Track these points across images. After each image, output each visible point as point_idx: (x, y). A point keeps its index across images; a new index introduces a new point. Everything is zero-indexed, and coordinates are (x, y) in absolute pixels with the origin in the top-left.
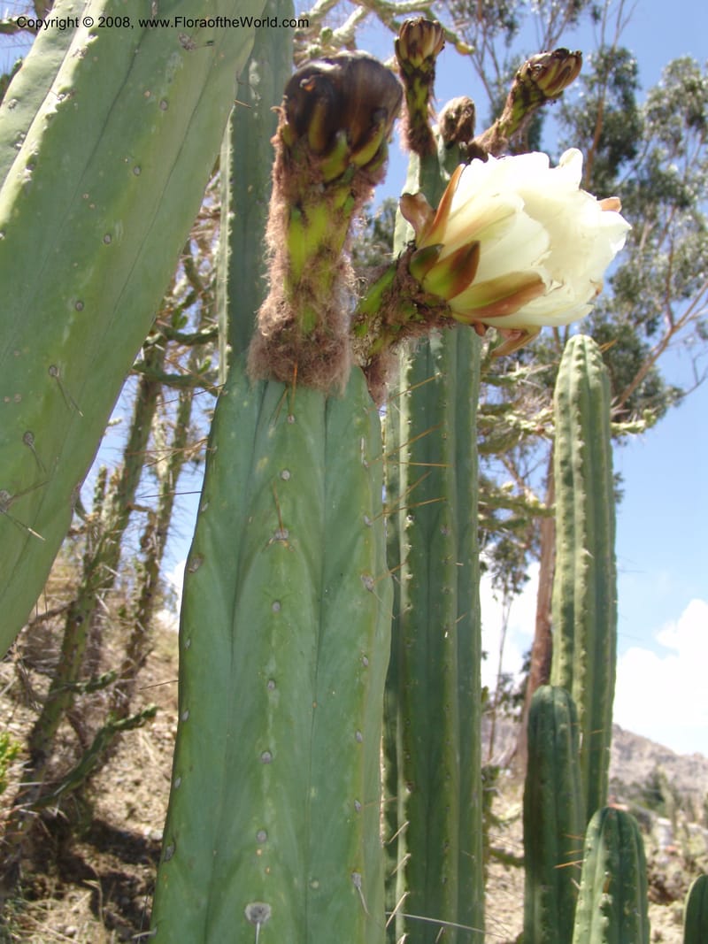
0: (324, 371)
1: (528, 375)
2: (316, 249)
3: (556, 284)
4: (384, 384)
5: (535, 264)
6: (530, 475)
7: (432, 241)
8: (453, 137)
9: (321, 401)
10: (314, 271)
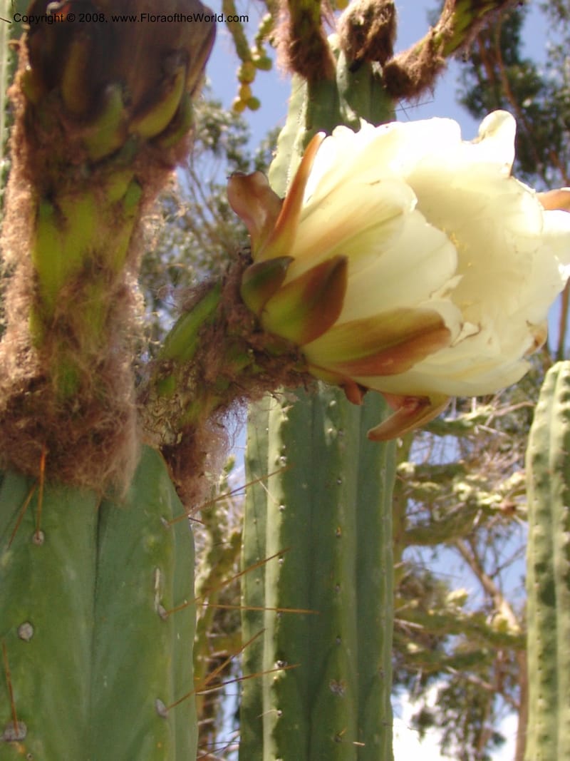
0: (93, 459)
1: (491, 417)
2: (80, 265)
3: (470, 328)
4: (203, 474)
5: (434, 296)
6: (503, 573)
7: (275, 252)
8: (360, 53)
9: (91, 507)
10: (76, 301)
